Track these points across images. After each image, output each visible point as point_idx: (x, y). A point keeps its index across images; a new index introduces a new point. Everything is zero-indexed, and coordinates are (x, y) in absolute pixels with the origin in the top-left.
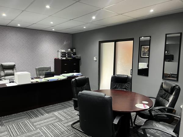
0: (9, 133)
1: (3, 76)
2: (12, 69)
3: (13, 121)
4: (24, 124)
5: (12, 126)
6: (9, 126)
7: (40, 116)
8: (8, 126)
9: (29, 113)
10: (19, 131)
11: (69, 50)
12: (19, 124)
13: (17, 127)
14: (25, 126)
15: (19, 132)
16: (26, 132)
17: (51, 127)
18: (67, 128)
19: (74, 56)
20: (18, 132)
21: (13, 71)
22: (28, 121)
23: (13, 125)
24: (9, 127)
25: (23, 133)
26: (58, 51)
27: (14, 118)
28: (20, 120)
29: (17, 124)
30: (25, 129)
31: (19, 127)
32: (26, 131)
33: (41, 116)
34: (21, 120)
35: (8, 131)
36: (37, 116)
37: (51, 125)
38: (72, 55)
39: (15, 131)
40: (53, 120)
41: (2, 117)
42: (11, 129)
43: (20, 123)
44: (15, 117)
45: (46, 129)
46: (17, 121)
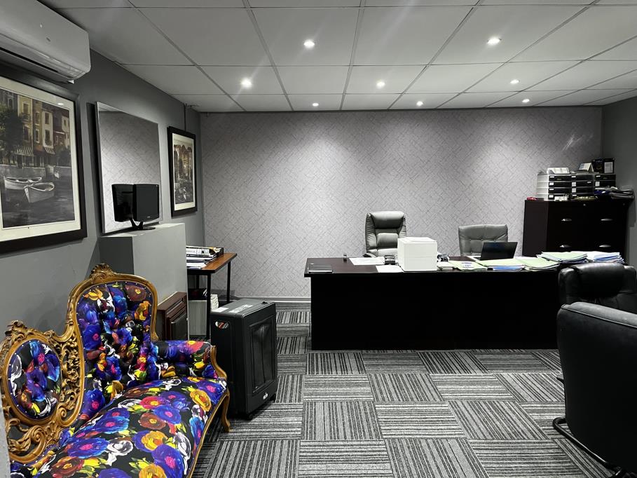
0: (375, 390)
1: (373, 248)
2: (395, 230)
3: (387, 365)
4: (412, 381)
5: (384, 376)
6: (375, 375)
7: (457, 371)
8: (373, 375)
9: (431, 358)
10: (397, 394)
11: (587, 166)
12: (401, 376)
13: (394, 383)
14: (414, 385)
15: (397, 396)
16: (415, 399)
17: (486, 408)
18: (535, 426)
19: (604, 190)
20: (394, 395)
21: (398, 233)
22: (423, 375)
23: (387, 377)
24: (376, 378)
25: (407, 400)
26: (541, 174)
27: (391, 359)
28: (403, 368)
29: (396, 375)
30: (412, 392)
31: (400, 383)
32: (414, 396)
33: (462, 371)
34: (406, 368)
35: (373, 386)
36: (448, 369)
37: (485, 403)
38: (597, 184)
39: (389, 391)
40: (495, 392)
41: (364, 351)
42: (381, 383)
43: (404, 376)
44: (393, 358)
45: (469, 409)
46: (396, 368)
